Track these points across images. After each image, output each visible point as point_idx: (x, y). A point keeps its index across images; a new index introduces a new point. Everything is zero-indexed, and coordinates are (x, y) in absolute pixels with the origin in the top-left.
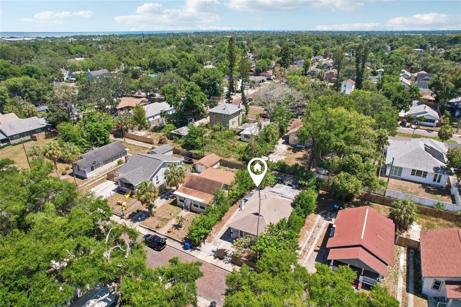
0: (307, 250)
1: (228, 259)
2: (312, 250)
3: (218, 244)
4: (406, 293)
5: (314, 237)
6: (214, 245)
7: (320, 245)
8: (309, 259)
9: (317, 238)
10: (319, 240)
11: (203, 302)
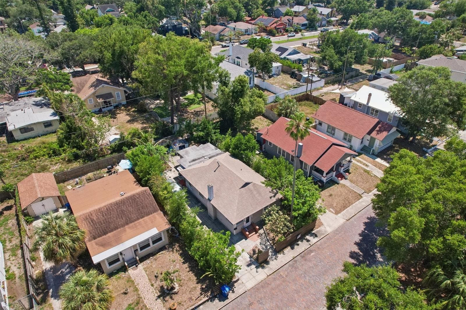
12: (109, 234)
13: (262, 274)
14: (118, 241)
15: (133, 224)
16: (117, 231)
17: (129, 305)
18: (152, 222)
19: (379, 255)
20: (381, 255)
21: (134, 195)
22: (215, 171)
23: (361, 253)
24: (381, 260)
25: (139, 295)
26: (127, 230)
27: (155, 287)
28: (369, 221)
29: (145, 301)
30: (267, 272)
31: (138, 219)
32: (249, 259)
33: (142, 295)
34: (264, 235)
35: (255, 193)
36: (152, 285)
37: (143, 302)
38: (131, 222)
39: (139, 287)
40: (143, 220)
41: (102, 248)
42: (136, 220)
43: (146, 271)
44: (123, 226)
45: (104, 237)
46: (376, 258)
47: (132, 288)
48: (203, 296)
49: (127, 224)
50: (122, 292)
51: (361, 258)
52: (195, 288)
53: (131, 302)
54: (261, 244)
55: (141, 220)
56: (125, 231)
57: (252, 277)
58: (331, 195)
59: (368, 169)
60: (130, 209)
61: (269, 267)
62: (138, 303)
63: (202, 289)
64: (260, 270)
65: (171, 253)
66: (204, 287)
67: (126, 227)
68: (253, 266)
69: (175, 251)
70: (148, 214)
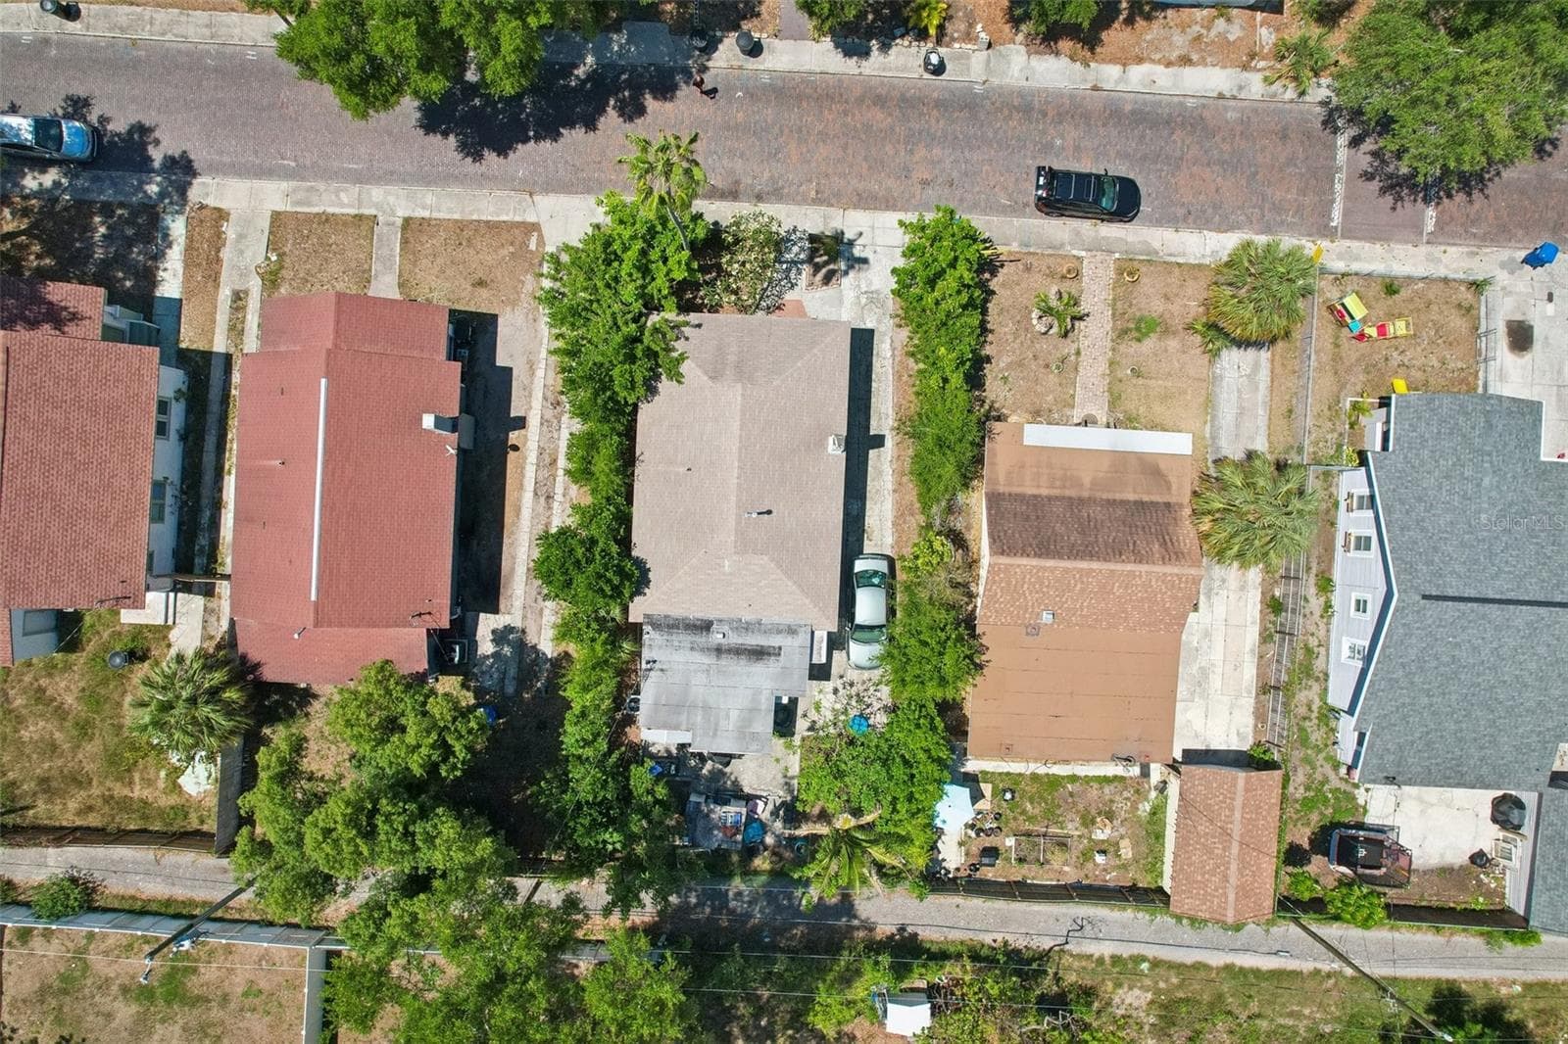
0: (549, 414)
1: (795, 249)
2: (533, 422)
3: (864, 301)
4: (232, 350)
5: (542, 500)
6: (877, 292)
7: (512, 456)
8: (531, 368)
9: (528, 496)
10: (521, 487)
11: (785, 58)
12: (1131, 497)
13: (851, 222)
14: (1120, 460)
15: (1068, 493)
16: (1111, 496)
17: (1139, 340)
18: (1023, 467)
19: (581, 72)
20: (576, 66)
21: (1039, 556)
22: (769, 512)
23: (612, 102)
24: (590, 60)
25: (1114, 350)
26: (1087, 481)
27: (1075, 346)
28: (486, 152)
29: (1109, 327)
30: (840, 218)
31: (1050, 498)
32: (852, 274)
33: (1109, 344)
34: (763, 304)
35: (732, 358)
36: (1078, 353)
37: (1114, 329)
38: (1070, 498)
39: (1103, 367)
40: (1038, 486)
41: (1163, 466)
42: (1057, 498)
43: (1073, 396)
44: (1091, 500)
45: (1146, 498)
46: (595, 71)
47: (1120, 374)
48: (1002, 258)
49: (1081, 500)
50: (1141, 381)
51: (626, 94)
52: (1003, 285)
53: (1134, 344)
54: (793, 286)
55: (1044, 492)
56: (1094, 483)
57: (877, 232)
58: (481, 283)
59: (255, 285)
60: (1059, 528)
61: (826, 224)
62: (1125, 331)
63: (994, 274)
64: (849, 235)
65: (996, 405)
66: (987, 275)
67: (1085, 494)
68: (857, 252)
69: (987, 407)
70: (1021, 498)
